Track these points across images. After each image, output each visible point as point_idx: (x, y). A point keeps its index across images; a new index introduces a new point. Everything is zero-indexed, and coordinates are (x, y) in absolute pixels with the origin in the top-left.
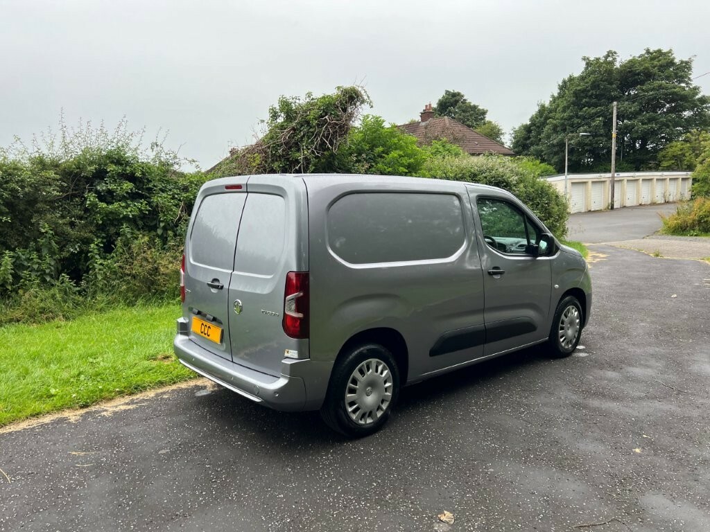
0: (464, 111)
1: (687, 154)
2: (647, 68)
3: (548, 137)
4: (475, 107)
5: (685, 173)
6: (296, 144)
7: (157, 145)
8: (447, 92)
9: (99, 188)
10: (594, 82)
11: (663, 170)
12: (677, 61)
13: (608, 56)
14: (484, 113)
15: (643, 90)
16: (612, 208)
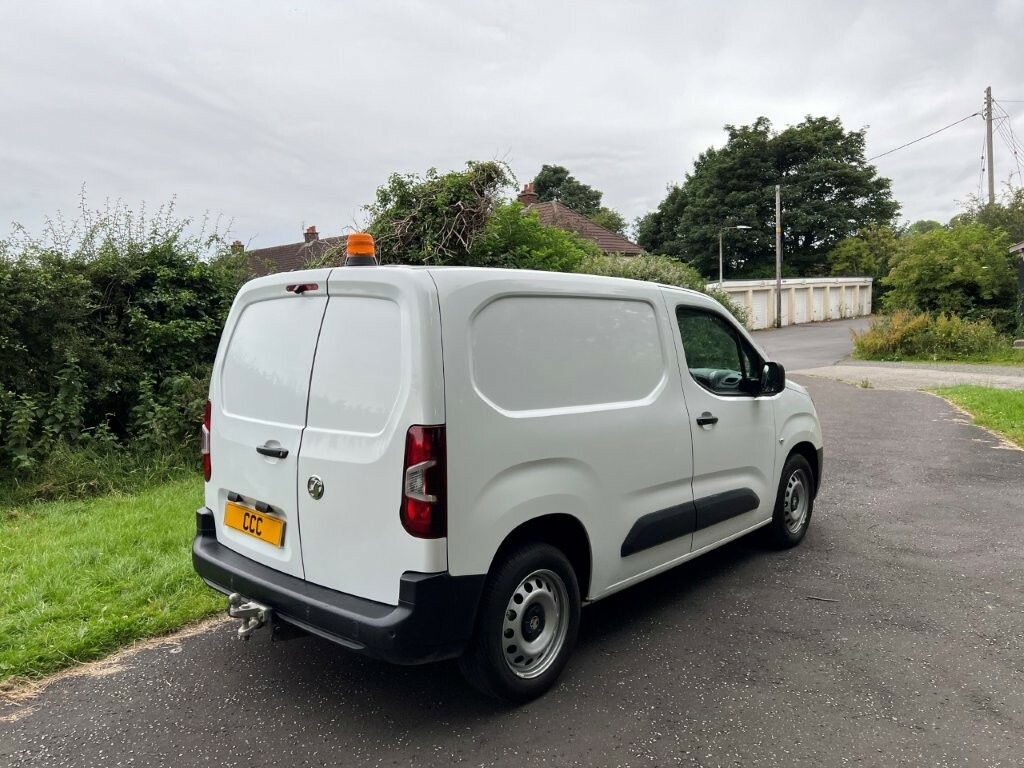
0: (570, 195)
1: (864, 255)
2: (809, 142)
3: (686, 230)
4: (585, 188)
5: (862, 279)
6: (417, 239)
7: (218, 240)
8: (545, 167)
9: (147, 300)
10: (743, 158)
11: (835, 276)
12: (846, 133)
13: (758, 123)
14: (597, 196)
15: (806, 170)
16: (778, 325)
